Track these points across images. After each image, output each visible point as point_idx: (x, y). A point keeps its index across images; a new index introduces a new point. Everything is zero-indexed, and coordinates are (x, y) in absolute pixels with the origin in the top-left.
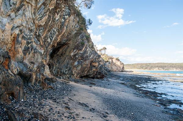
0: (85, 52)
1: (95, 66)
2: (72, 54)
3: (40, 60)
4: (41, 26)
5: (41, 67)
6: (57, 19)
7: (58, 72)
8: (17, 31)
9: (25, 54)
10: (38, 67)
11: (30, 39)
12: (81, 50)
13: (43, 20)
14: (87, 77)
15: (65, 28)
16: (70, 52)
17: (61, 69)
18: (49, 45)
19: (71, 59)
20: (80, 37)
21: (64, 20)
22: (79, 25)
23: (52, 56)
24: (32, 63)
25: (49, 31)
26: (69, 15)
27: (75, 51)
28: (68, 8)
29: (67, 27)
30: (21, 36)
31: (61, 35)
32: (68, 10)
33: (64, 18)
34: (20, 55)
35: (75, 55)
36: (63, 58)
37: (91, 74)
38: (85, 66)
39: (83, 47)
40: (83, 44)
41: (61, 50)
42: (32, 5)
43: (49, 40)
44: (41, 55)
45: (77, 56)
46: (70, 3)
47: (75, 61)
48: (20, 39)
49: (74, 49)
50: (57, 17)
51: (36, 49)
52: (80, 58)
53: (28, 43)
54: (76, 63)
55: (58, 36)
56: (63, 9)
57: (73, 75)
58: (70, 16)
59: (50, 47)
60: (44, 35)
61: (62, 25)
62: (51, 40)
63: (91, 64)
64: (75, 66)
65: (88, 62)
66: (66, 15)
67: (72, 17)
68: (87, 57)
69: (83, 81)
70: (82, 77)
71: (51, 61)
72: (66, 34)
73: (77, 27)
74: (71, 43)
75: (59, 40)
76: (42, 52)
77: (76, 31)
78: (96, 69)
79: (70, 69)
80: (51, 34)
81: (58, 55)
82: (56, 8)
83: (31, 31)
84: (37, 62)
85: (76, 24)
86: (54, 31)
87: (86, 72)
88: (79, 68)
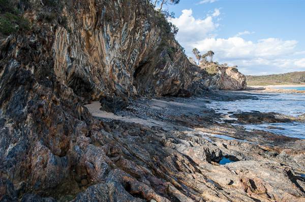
0: (167, 71)
1: (176, 85)
2: (154, 73)
3: (129, 82)
4: (124, 50)
5: (130, 87)
6: (137, 39)
7: (142, 92)
8: (112, 63)
9: (119, 79)
10: (128, 88)
11: (120, 66)
12: (162, 69)
13: (125, 45)
14: (169, 95)
15: (146, 45)
16: (152, 71)
17: (144, 89)
18: (132, 66)
19: (153, 78)
20: (161, 54)
21: (144, 38)
22: (160, 38)
23: (135, 76)
24: (124, 85)
25: (131, 53)
26: (149, 30)
27: (157, 70)
28: (147, 21)
29: (147, 44)
30: (115, 65)
31: (142, 54)
32: (147, 25)
33: (144, 35)
34: (116, 80)
35: (157, 75)
36: (145, 78)
37: (172, 92)
38: (166, 84)
39: (164, 66)
40: (164, 63)
41: (143, 69)
42: (118, 37)
43: (132, 61)
44: (129, 78)
45: (159, 75)
46: (149, 15)
47: (157, 80)
48: (114, 68)
49: (156, 68)
50: (137, 36)
51: (125, 74)
52: (161, 77)
53: (120, 70)
54: (158, 82)
55: (139, 55)
56: (143, 25)
57: (156, 93)
58: (151, 30)
59: (133, 68)
60: (128, 58)
61: (143, 42)
62: (133, 61)
63: (172, 83)
64: (157, 86)
65: (169, 81)
66: (146, 31)
67: (153, 31)
68: (168, 75)
69: (165, 99)
70: (164, 95)
71: (135, 81)
72: (147, 52)
73: (159, 40)
74: (153, 61)
75: (140, 59)
76: (129, 75)
77: (158, 47)
78: (178, 87)
79: (152, 88)
80: (133, 55)
81: (141, 74)
82: (135, 27)
83: (120, 59)
84: (127, 83)
85: (157, 38)
86: (135, 52)
87: (168, 91)
88: (161, 87)
